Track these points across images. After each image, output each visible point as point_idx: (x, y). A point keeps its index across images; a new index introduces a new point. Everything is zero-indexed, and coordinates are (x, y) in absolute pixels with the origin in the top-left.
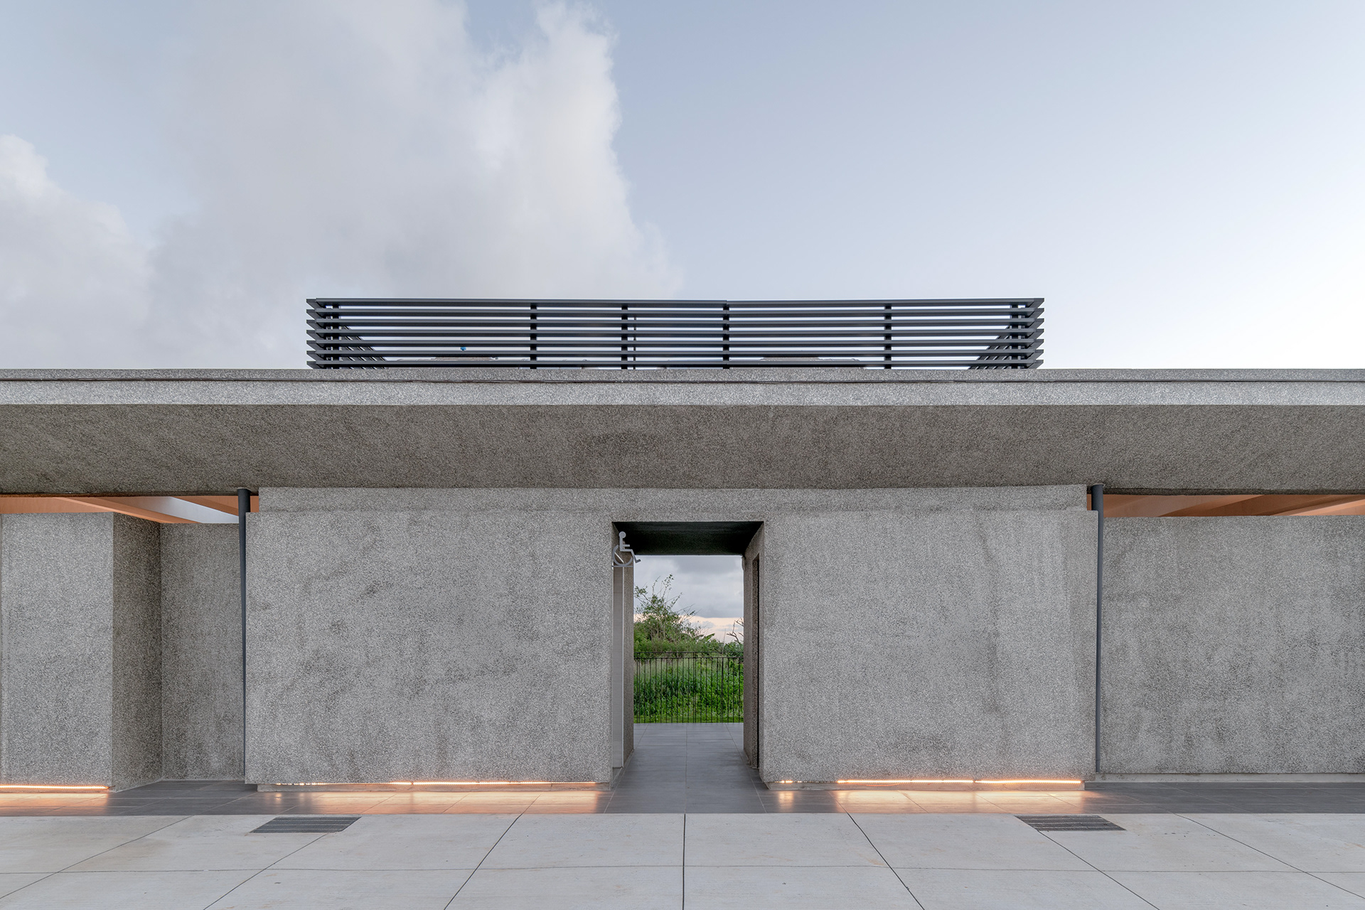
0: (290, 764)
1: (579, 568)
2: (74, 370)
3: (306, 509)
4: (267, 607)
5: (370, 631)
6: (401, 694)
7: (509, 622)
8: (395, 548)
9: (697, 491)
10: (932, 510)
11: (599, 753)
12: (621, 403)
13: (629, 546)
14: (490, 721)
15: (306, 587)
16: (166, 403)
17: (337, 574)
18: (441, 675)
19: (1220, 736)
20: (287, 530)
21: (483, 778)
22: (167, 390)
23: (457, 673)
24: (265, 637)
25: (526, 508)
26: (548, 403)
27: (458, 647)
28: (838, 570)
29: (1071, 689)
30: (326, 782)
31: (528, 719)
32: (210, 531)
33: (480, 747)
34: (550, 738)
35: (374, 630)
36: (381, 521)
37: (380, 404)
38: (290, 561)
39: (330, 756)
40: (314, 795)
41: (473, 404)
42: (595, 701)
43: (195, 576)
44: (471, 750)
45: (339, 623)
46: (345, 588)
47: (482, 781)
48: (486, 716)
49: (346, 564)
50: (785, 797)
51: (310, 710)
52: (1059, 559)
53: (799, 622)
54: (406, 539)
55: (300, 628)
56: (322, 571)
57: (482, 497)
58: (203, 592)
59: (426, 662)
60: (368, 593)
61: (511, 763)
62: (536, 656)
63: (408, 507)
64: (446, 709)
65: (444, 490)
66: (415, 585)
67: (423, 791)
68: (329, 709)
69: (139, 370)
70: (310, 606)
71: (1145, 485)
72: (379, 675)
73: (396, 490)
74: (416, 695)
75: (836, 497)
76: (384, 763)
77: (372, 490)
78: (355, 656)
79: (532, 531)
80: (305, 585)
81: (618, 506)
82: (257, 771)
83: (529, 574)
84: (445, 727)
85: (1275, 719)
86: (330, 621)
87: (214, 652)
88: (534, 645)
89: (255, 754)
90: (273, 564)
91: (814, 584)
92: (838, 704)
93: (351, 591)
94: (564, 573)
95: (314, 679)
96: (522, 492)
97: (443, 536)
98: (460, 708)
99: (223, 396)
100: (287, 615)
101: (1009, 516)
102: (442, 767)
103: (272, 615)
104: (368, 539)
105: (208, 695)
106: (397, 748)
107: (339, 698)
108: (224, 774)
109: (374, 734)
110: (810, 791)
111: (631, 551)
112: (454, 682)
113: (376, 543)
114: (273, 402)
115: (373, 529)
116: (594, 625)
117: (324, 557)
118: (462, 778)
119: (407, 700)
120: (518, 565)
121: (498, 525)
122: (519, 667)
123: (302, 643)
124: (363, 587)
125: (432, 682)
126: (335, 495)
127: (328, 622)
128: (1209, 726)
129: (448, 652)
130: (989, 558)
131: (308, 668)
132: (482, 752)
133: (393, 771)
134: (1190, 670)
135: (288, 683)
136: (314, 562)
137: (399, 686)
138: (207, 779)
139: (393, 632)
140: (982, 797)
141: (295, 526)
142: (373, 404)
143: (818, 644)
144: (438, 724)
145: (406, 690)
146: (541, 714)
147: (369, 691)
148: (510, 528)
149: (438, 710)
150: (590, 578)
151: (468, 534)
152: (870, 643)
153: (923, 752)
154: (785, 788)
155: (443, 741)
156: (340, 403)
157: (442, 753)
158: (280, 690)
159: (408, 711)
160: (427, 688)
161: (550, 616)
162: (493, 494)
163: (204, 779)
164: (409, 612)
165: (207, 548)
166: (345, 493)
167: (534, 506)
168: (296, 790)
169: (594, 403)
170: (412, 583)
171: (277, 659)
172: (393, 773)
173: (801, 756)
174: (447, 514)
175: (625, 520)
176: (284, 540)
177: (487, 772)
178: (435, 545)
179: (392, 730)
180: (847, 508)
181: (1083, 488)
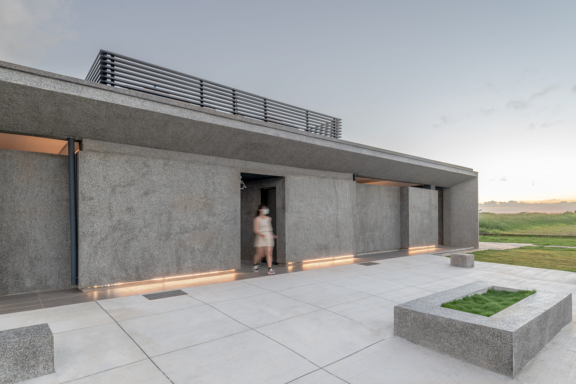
0: (105, 275)
1: (230, 189)
2: (17, 65)
3: (110, 152)
4: (91, 199)
5: (146, 212)
6: (160, 239)
7: (205, 209)
8: (157, 175)
9: (265, 164)
10: (324, 177)
11: (237, 259)
12: (270, 134)
13: (243, 181)
14: (198, 249)
15: (113, 190)
16: (88, 98)
17: (129, 185)
18: (178, 231)
19: (373, 242)
20: (102, 162)
21: (196, 272)
22: (89, 91)
23: (185, 230)
24: (90, 214)
25: (209, 164)
26: (249, 130)
27: (185, 219)
28: (304, 194)
29: (352, 230)
30: (124, 282)
31: (212, 247)
32: (25, 155)
33: (194, 260)
34: (220, 254)
35: (148, 211)
36: (150, 163)
37: (190, 119)
38: (104, 177)
39: (126, 270)
40: (115, 289)
41: (224, 125)
42: (236, 239)
43: (14, 179)
44: (191, 262)
45: (131, 208)
46: (134, 192)
47: (195, 274)
48: (196, 247)
49: (134, 180)
50: (290, 268)
51: (116, 249)
52: (349, 194)
53: (294, 210)
54: (162, 172)
55: (110, 210)
56: (122, 183)
57: (192, 157)
58: (20, 189)
59: (171, 225)
60: (145, 195)
61: (206, 265)
62: (215, 222)
63: (161, 158)
64: (180, 245)
65: (176, 152)
66: (166, 192)
67: (168, 281)
68: (126, 248)
69: (60, 75)
70: (115, 199)
71: (363, 175)
72: (150, 232)
73: (155, 150)
74: (167, 240)
75: (301, 170)
76: (153, 271)
77: (144, 148)
78: (139, 223)
79: (213, 173)
80: (112, 189)
81: (241, 166)
82: (86, 281)
83: (212, 190)
84: (180, 253)
85: (381, 236)
86: (126, 207)
87: (28, 222)
88: (214, 218)
89: (85, 273)
90: (95, 178)
91: (298, 198)
92: (304, 237)
93: (137, 193)
94: (225, 190)
95: (118, 234)
96: (207, 157)
97: (178, 172)
98: (186, 244)
99: (119, 100)
100: (103, 203)
101: (340, 181)
102: (179, 270)
103: (94, 203)
104: (144, 170)
105: (24, 246)
106: (158, 263)
107: (131, 243)
108: (35, 289)
109: (148, 258)
110: (296, 265)
111: (244, 183)
112: (183, 233)
113: (148, 172)
114: (144, 108)
115: (147, 166)
116: (235, 211)
117: (122, 176)
118: (187, 273)
119: (163, 242)
120: (208, 186)
121: (201, 169)
122: (209, 226)
123: (111, 217)
124: (142, 192)
125: (174, 234)
126: (125, 148)
127: (125, 207)
128: (371, 239)
129: (181, 221)
130: (336, 193)
131: (114, 229)
132: (195, 262)
133: (157, 274)
134: (368, 225)
135: (103, 236)
136: (117, 179)
137: (159, 236)
138: (23, 293)
139: (156, 212)
140: (335, 262)
141: (107, 161)
142: (187, 118)
143: (299, 218)
144: (177, 251)
145: (163, 237)
146: (217, 245)
147: (146, 239)
148: (205, 171)
149: (177, 246)
150: (234, 193)
151: (188, 172)
152: (311, 217)
153: (323, 250)
154: (290, 265)
155: (179, 258)
156: (174, 115)
157: (179, 264)
158: (99, 240)
159: (163, 247)
160: (172, 236)
161: (220, 207)
162: (196, 156)
163: (21, 294)
164: (164, 203)
165: (22, 164)
166: (130, 147)
167: (212, 163)
168: (105, 289)
169: (262, 133)
170: (165, 191)
171: (97, 225)
172: (157, 275)
173: (295, 254)
174: (180, 162)
175: (245, 172)
176: (101, 167)
177: (197, 270)
178: (175, 175)
179: (156, 256)
180: (304, 175)
181: (352, 174)
